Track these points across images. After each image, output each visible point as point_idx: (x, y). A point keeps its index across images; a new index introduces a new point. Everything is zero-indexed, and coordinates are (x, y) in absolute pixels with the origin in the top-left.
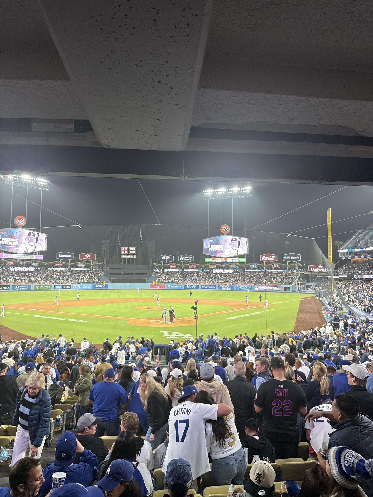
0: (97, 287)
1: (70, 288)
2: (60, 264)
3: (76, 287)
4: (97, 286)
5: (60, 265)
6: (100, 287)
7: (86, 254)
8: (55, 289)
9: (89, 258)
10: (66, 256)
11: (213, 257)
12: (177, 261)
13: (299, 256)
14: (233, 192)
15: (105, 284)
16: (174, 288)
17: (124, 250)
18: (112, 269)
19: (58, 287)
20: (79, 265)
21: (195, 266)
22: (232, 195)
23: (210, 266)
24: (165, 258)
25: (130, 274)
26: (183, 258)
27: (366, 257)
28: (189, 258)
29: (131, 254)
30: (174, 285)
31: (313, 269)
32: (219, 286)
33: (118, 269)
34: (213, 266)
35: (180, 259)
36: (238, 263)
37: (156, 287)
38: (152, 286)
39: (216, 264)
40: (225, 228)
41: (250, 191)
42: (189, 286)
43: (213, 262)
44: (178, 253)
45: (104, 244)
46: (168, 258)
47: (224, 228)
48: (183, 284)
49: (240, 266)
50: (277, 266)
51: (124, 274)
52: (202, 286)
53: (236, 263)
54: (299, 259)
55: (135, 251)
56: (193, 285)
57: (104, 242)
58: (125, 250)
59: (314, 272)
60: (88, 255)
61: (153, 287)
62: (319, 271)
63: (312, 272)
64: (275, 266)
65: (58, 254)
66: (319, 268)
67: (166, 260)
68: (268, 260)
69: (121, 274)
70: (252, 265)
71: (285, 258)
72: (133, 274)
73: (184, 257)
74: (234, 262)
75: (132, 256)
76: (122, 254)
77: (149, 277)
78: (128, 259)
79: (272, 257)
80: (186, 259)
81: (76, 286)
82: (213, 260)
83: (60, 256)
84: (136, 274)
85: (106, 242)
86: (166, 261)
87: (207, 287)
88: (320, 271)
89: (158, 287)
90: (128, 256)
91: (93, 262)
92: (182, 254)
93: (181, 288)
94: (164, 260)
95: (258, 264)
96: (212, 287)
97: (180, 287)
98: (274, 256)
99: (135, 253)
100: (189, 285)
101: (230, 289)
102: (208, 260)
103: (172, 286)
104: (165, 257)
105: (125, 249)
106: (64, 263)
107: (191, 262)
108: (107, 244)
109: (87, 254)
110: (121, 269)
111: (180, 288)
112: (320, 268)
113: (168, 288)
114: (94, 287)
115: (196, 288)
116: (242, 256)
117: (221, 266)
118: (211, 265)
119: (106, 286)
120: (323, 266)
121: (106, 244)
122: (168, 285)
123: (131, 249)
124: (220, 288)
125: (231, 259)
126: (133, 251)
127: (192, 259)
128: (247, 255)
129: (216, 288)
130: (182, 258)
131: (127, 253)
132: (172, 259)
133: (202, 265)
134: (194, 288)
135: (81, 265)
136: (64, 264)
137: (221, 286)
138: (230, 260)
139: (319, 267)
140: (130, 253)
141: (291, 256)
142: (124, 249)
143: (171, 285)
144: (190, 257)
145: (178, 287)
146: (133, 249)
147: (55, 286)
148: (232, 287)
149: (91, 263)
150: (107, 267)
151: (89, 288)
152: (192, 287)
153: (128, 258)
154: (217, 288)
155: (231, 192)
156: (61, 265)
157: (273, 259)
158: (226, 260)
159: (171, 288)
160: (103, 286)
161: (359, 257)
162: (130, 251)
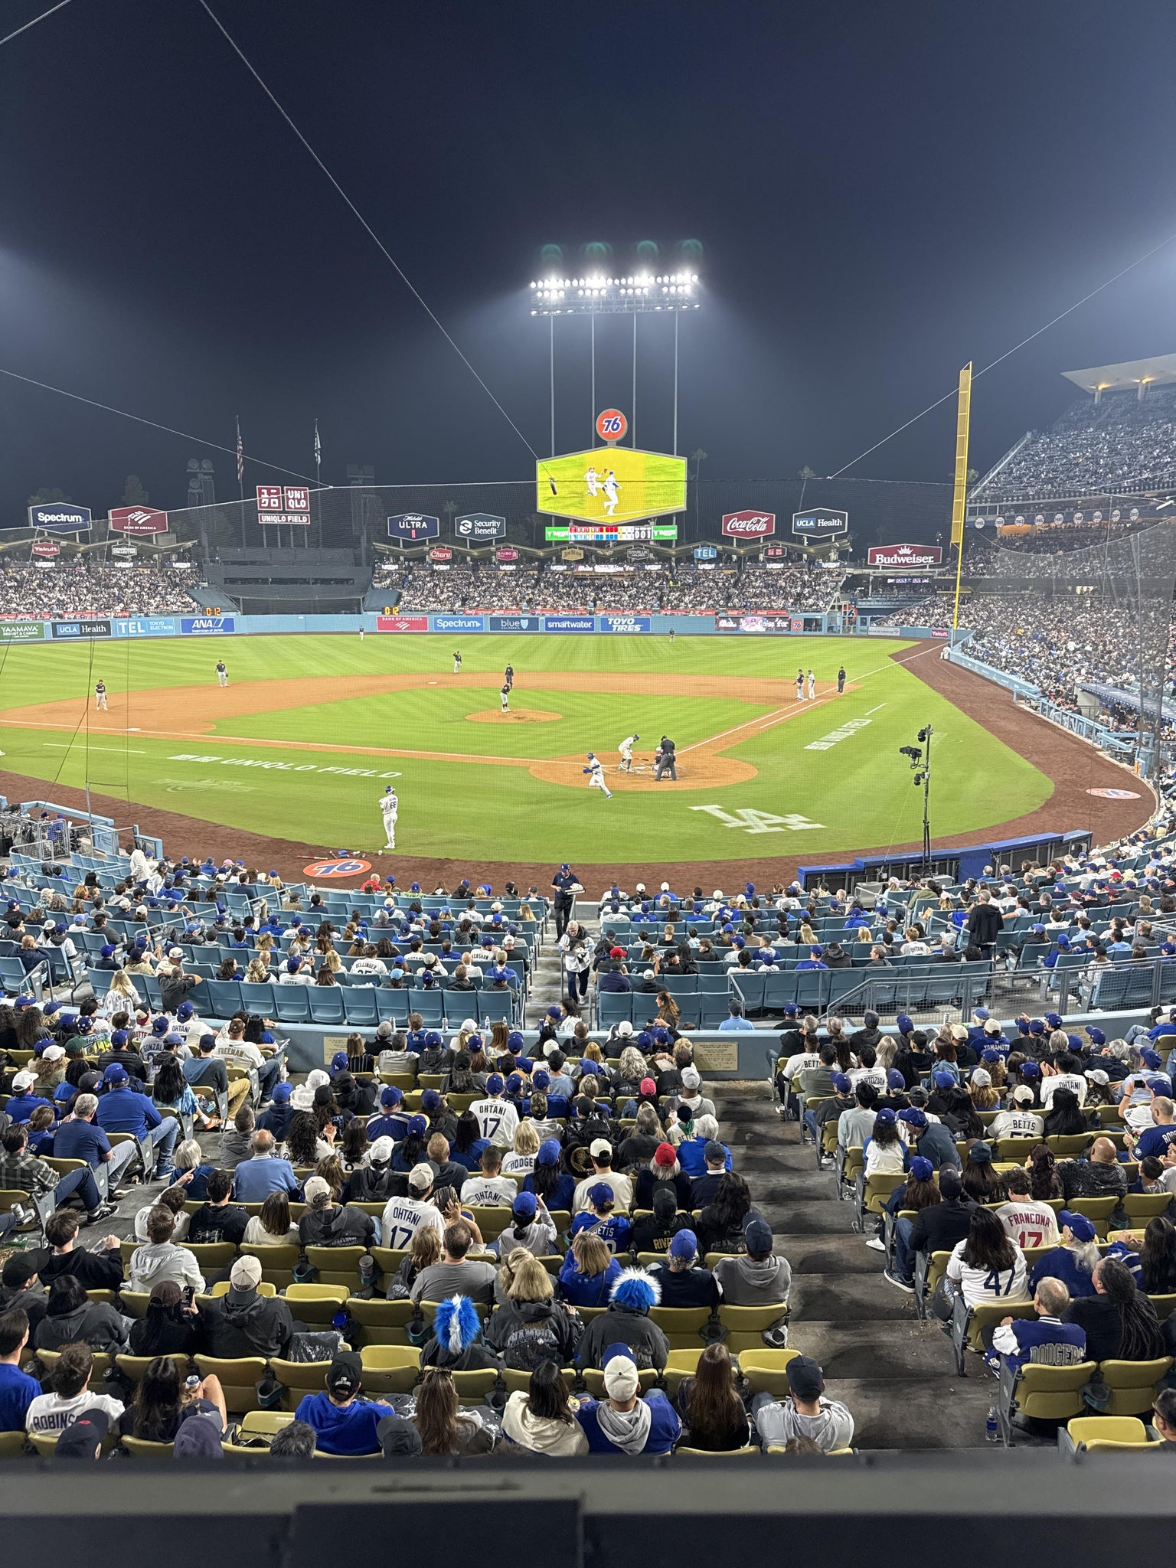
0: (196, 628)
1: (108, 633)
2: (50, 547)
3: (127, 627)
4: (197, 624)
5: (52, 549)
6: (209, 628)
7: (133, 511)
8: (55, 634)
9: (142, 525)
10: (63, 518)
11: (571, 524)
12: (449, 534)
13: (842, 518)
14: (638, 292)
15: (223, 616)
16: (459, 628)
17: (266, 498)
18: (233, 563)
19: (65, 629)
20: (116, 551)
21: (515, 554)
22: (634, 301)
23: (566, 554)
24: (410, 525)
25: (294, 581)
26: (470, 526)
27: (1049, 519)
28: (490, 527)
29: (292, 512)
30: (457, 619)
31: (880, 559)
32: (604, 621)
33: (253, 563)
34: (573, 553)
35: (462, 528)
36: (652, 543)
37: (398, 625)
38: (382, 624)
39: (585, 547)
40: (611, 422)
41: (695, 287)
42: (508, 623)
43: (573, 539)
44: (450, 507)
45: (195, 475)
46: (418, 525)
47: (609, 422)
48: (486, 616)
49: (660, 551)
50: (779, 552)
51: (275, 581)
52: (548, 620)
53: (646, 541)
54: (842, 528)
55: (305, 499)
56: (519, 619)
57: (193, 466)
58: (270, 499)
59: (883, 568)
60: (139, 513)
61: (388, 627)
62: (898, 564)
63: (877, 567)
64: (771, 553)
65: (36, 511)
66: (899, 555)
67: (413, 531)
68: (745, 533)
69: (265, 581)
70: (699, 551)
71: (801, 523)
72: (305, 581)
73: (473, 524)
74: (640, 541)
75: (295, 519)
76: (261, 512)
77: (365, 590)
78: (285, 528)
79: (759, 521)
80: (481, 528)
81: (123, 627)
82: (573, 534)
83: (43, 518)
84: (316, 581)
85: (200, 467)
86: (414, 536)
87: (564, 625)
88: (902, 564)
89: (403, 626)
90: (284, 519)
91: (160, 538)
92: (465, 511)
93: (481, 628)
94: (407, 533)
95: (719, 547)
96: (580, 625)
97: (478, 625)
98: (766, 519)
99: (306, 508)
100: (505, 619)
101: (638, 628)
102: (553, 534)
103: (450, 624)
104: (409, 521)
105: (269, 493)
106: (64, 543)
107: (498, 541)
108: (205, 474)
109: (137, 510)
110: (264, 563)
111: (475, 628)
112: (905, 555)
113: (436, 628)
114: (187, 626)
115: (529, 628)
116: (664, 520)
117: (600, 552)
118: (568, 550)
119: (229, 625)
120: (911, 548)
121: (201, 476)
122: (436, 619)
123: (290, 494)
124: (606, 626)
125: (630, 529)
126: (299, 501)
127: (500, 531)
128: (679, 515)
129: (592, 625)
130: (465, 527)
131: (279, 507)
132: (431, 530)
133: (538, 548)
134: (522, 629)
135: (124, 550)
136: (63, 547)
137: (610, 620)
138: (626, 534)
139: (901, 552)
140: (289, 507)
141: (817, 516)
142: (265, 491)
143: (448, 620)
144: (494, 523)
145: (469, 624)
146: (297, 495)
147: (54, 625)
148: (645, 624)
149: (152, 542)
150: (212, 557)
151: (172, 631)
152: (516, 623)
153: (281, 526)
154: (598, 628)
155: (630, 292)
156: (54, 552)
157: (761, 527)
158: (614, 533)
159: (448, 628)
160: (216, 622)
161: (1030, 521)
162: (288, 499)
